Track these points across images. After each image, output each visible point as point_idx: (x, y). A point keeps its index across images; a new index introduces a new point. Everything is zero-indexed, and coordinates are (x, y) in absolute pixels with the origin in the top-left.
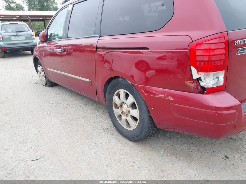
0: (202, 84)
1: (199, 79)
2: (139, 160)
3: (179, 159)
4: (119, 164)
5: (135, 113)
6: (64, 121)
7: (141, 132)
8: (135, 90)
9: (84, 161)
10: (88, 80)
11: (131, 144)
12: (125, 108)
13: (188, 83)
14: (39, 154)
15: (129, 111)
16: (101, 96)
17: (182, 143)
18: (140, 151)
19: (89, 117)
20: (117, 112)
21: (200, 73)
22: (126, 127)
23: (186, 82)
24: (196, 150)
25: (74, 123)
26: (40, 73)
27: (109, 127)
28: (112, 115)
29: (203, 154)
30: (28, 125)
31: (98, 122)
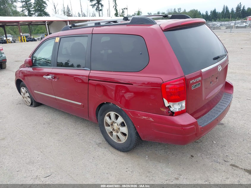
0: (172, 109)
1: (169, 107)
2: (130, 166)
3: (160, 162)
4: (116, 171)
5: (125, 130)
6: (61, 140)
7: (130, 144)
8: (124, 113)
9: (88, 172)
10: (80, 104)
11: (122, 154)
12: (115, 126)
13: (162, 109)
14: (49, 171)
15: (119, 128)
16: (93, 117)
17: (161, 149)
18: (130, 159)
19: (82, 135)
20: (108, 129)
21: (170, 103)
22: (117, 141)
23: (161, 108)
24: (171, 154)
25: (70, 141)
26: (24, 94)
27: (101, 142)
28: (104, 132)
29: (176, 156)
30: (29, 147)
31: (91, 138)
